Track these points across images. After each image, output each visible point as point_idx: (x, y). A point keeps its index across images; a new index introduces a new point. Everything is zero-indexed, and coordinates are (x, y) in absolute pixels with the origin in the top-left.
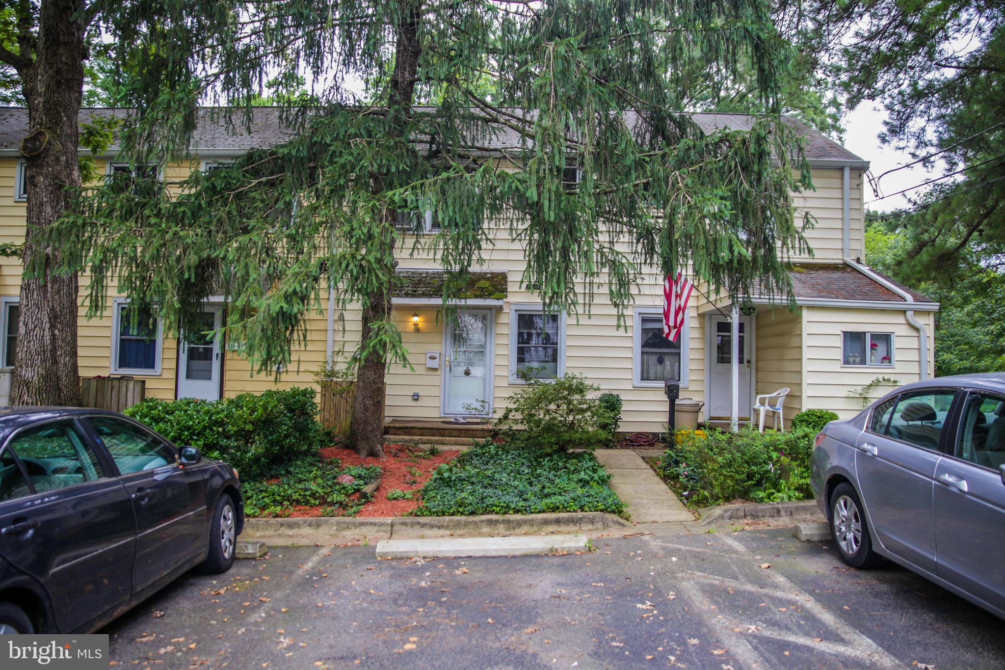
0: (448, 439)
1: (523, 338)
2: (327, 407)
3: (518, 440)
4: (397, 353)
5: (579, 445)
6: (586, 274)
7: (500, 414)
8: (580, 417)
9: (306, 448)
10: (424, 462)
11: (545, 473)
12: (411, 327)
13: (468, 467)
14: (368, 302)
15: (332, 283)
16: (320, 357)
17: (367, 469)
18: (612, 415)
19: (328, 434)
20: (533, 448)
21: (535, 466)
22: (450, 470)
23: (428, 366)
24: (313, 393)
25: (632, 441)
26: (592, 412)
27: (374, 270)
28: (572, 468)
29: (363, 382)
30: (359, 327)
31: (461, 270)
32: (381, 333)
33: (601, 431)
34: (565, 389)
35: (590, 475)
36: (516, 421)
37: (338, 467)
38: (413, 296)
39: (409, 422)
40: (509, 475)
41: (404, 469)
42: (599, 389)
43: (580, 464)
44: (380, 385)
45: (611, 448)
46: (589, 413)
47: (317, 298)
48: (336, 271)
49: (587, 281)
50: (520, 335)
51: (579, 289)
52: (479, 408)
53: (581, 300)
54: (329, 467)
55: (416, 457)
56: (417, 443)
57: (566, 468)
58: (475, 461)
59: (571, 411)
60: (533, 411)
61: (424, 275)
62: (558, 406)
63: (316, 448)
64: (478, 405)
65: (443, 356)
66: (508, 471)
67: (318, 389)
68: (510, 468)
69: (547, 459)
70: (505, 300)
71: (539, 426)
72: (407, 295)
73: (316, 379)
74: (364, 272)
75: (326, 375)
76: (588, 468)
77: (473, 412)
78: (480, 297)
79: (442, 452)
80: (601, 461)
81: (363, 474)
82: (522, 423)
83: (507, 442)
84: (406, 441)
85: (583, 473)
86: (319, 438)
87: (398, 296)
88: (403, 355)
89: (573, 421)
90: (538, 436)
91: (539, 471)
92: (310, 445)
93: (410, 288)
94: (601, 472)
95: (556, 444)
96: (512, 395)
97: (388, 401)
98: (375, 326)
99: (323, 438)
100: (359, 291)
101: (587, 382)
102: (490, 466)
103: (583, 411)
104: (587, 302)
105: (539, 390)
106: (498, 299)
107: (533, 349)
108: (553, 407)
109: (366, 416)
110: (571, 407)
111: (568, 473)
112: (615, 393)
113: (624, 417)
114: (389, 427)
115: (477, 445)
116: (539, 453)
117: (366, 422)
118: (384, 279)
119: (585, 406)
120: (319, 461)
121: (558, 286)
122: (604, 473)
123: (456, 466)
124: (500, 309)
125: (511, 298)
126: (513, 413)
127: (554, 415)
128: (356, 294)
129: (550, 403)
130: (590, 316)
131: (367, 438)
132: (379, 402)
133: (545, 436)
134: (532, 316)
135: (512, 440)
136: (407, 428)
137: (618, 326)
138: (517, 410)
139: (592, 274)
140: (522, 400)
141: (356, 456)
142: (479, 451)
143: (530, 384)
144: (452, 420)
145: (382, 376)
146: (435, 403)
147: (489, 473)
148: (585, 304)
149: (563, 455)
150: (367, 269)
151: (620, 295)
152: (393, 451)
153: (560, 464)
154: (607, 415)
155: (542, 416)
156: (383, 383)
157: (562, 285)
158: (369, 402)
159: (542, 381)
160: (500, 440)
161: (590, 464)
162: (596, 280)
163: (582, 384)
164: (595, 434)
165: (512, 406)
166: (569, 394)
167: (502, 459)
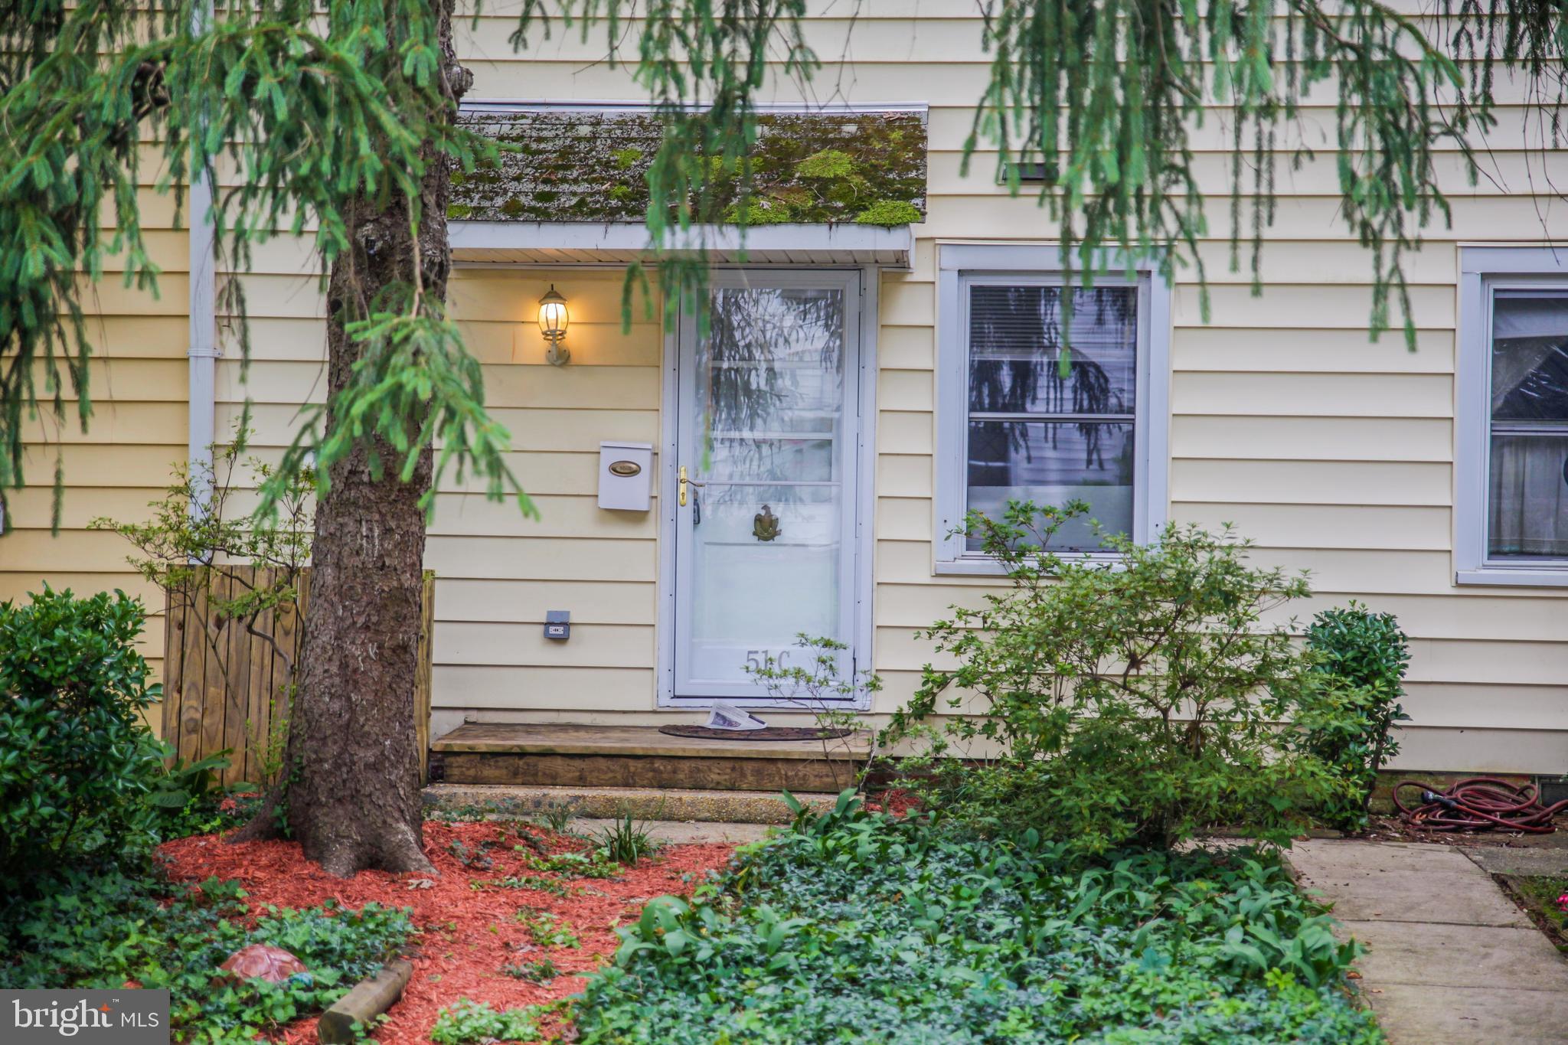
0: (687, 796)
1: (996, 389)
2: (192, 675)
3: (969, 798)
4: (462, 438)
5: (1227, 820)
6: (1241, 113)
7: (896, 697)
8: (1225, 705)
9: (101, 840)
10: (587, 888)
11: (1079, 934)
12: (533, 346)
13: (763, 910)
14: (339, 233)
15: (189, 157)
16: (161, 471)
17: (351, 922)
18: (1360, 696)
19: (197, 782)
20: (1032, 833)
21: (1039, 907)
22: (693, 922)
23: (604, 503)
24: (128, 617)
25: (1450, 811)
26: (1275, 684)
27: (362, 100)
28: (1194, 917)
29: (338, 566)
30: (315, 344)
31: (724, 101)
32: (398, 360)
33: (1314, 764)
34: (1162, 589)
35: (1264, 946)
36: (966, 726)
37: (233, 915)
38: (542, 217)
39: (530, 729)
40: (929, 940)
41: (506, 921)
42: (1302, 592)
43: (1226, 900)
44: (407, 580)
45: (1363, 836)
46: (1264, 692)
47: (128, 223)
48: (204, 105)
49: (1249, 143)
50: (983, 374)
51: (1212, 178)
52: (810, 668)
53: (1218, 223)
54: (194, 918)
55: (554, 869)
56: (560, 817)
57: (1167, 913)
58: (793, 886)
59: (1189, 680)
60: (1035, 685)
61: (585, 130)
62: (1134, 661)
63: (144, 838)
64: (806, 659)
65: (666, 460)
66: (929, 924)
67: (152, 598)
68: (936, 912)
69: (1086, 878)
70: (917, 230)
71: (1053, 744)
72: (514, 212)
73: (142, 556)
74: (321, 111)
75: (186, 544)
76: (1259, 916)
77: (787, 686)
78: (815, 216)
79: (662, 849)
80: (1317, 888)
81: (335, 941)
82: (989, 730)
83: (924, 807)
84: (517, 807)
85: (1235, 935)
86: (156, 799)
87: (478, 215)
88: (489, 449)
89: (1195, 726)
90: (1053, 784)
91: (1051, 927)
92: (118, 827)
93: (527, 186)
94: (1312, 934)
95: (1128, 815)
96: (949, 616)
97: (444, 646)
98: (372, 333)
99: (173, 800)
100: (303, 188)
101: (1251, 564)
102: (854, 905)
103: (1238, 683)
104: (1247, 232)
105: (1052, 593)
106: (888, 227)
107: (1035, 430)
108: (1112, 664)
109: (351, 707)
110: (1190, 663)
111: (1177, 936)
112: (1375, 608)
113: (1415, 706)
114: (448, 753)
115: (803, 819)
116: (1055, 851)
117: (350, 732)
118: (405, 137)
119: (1246, 663)
120: (154, 894)
121: (1122, 160)
122: (1327, 938)
123: (716, 905)
124: (897, 266)
125: (941, 222)
126: (953, 691)
127: (1122, 698)
128: (292, 203)
129: (1100, 649)
130: (1257, 288)
131: (355, 797)
132: (404, 648)
133: (1081, 781)
134: (1032, 295)
135: (948, 799)
136: (522, 754)
137: (1377, 330)
138: (967, 679)
139: (1268, 110)
140: (987, 639)
141: (310, 869)
142: (813, 844)
143: (1020, 575)
144: (707, 721)
145: (414, 543)
146: (637, 649)
147: (848, 932)
148: (1235, 241)
149: (1155, 860)
150: (331, 99)
151: (1388, 197)
152: (462, 848)
153: (1142, 897)
154: (1337, 697)
155: (1068, 703)
156: (416, 568)
157: (1138, 154)
158: (361, 651)
159: (1067, 559)
160: (898, 801)
161: (1267, 899)
162: (1286, 135)
163: (1229, 568)
164: (1289, 778)
165: (949, 663)
166: (1180, 613)
167: (903, 878)
